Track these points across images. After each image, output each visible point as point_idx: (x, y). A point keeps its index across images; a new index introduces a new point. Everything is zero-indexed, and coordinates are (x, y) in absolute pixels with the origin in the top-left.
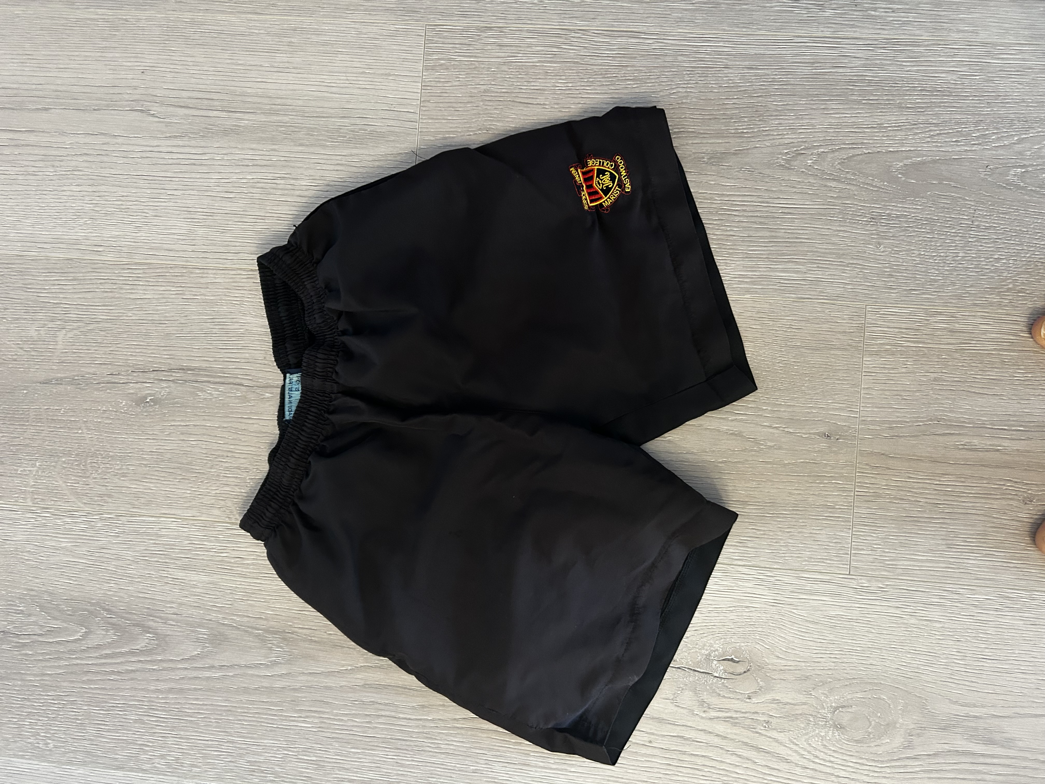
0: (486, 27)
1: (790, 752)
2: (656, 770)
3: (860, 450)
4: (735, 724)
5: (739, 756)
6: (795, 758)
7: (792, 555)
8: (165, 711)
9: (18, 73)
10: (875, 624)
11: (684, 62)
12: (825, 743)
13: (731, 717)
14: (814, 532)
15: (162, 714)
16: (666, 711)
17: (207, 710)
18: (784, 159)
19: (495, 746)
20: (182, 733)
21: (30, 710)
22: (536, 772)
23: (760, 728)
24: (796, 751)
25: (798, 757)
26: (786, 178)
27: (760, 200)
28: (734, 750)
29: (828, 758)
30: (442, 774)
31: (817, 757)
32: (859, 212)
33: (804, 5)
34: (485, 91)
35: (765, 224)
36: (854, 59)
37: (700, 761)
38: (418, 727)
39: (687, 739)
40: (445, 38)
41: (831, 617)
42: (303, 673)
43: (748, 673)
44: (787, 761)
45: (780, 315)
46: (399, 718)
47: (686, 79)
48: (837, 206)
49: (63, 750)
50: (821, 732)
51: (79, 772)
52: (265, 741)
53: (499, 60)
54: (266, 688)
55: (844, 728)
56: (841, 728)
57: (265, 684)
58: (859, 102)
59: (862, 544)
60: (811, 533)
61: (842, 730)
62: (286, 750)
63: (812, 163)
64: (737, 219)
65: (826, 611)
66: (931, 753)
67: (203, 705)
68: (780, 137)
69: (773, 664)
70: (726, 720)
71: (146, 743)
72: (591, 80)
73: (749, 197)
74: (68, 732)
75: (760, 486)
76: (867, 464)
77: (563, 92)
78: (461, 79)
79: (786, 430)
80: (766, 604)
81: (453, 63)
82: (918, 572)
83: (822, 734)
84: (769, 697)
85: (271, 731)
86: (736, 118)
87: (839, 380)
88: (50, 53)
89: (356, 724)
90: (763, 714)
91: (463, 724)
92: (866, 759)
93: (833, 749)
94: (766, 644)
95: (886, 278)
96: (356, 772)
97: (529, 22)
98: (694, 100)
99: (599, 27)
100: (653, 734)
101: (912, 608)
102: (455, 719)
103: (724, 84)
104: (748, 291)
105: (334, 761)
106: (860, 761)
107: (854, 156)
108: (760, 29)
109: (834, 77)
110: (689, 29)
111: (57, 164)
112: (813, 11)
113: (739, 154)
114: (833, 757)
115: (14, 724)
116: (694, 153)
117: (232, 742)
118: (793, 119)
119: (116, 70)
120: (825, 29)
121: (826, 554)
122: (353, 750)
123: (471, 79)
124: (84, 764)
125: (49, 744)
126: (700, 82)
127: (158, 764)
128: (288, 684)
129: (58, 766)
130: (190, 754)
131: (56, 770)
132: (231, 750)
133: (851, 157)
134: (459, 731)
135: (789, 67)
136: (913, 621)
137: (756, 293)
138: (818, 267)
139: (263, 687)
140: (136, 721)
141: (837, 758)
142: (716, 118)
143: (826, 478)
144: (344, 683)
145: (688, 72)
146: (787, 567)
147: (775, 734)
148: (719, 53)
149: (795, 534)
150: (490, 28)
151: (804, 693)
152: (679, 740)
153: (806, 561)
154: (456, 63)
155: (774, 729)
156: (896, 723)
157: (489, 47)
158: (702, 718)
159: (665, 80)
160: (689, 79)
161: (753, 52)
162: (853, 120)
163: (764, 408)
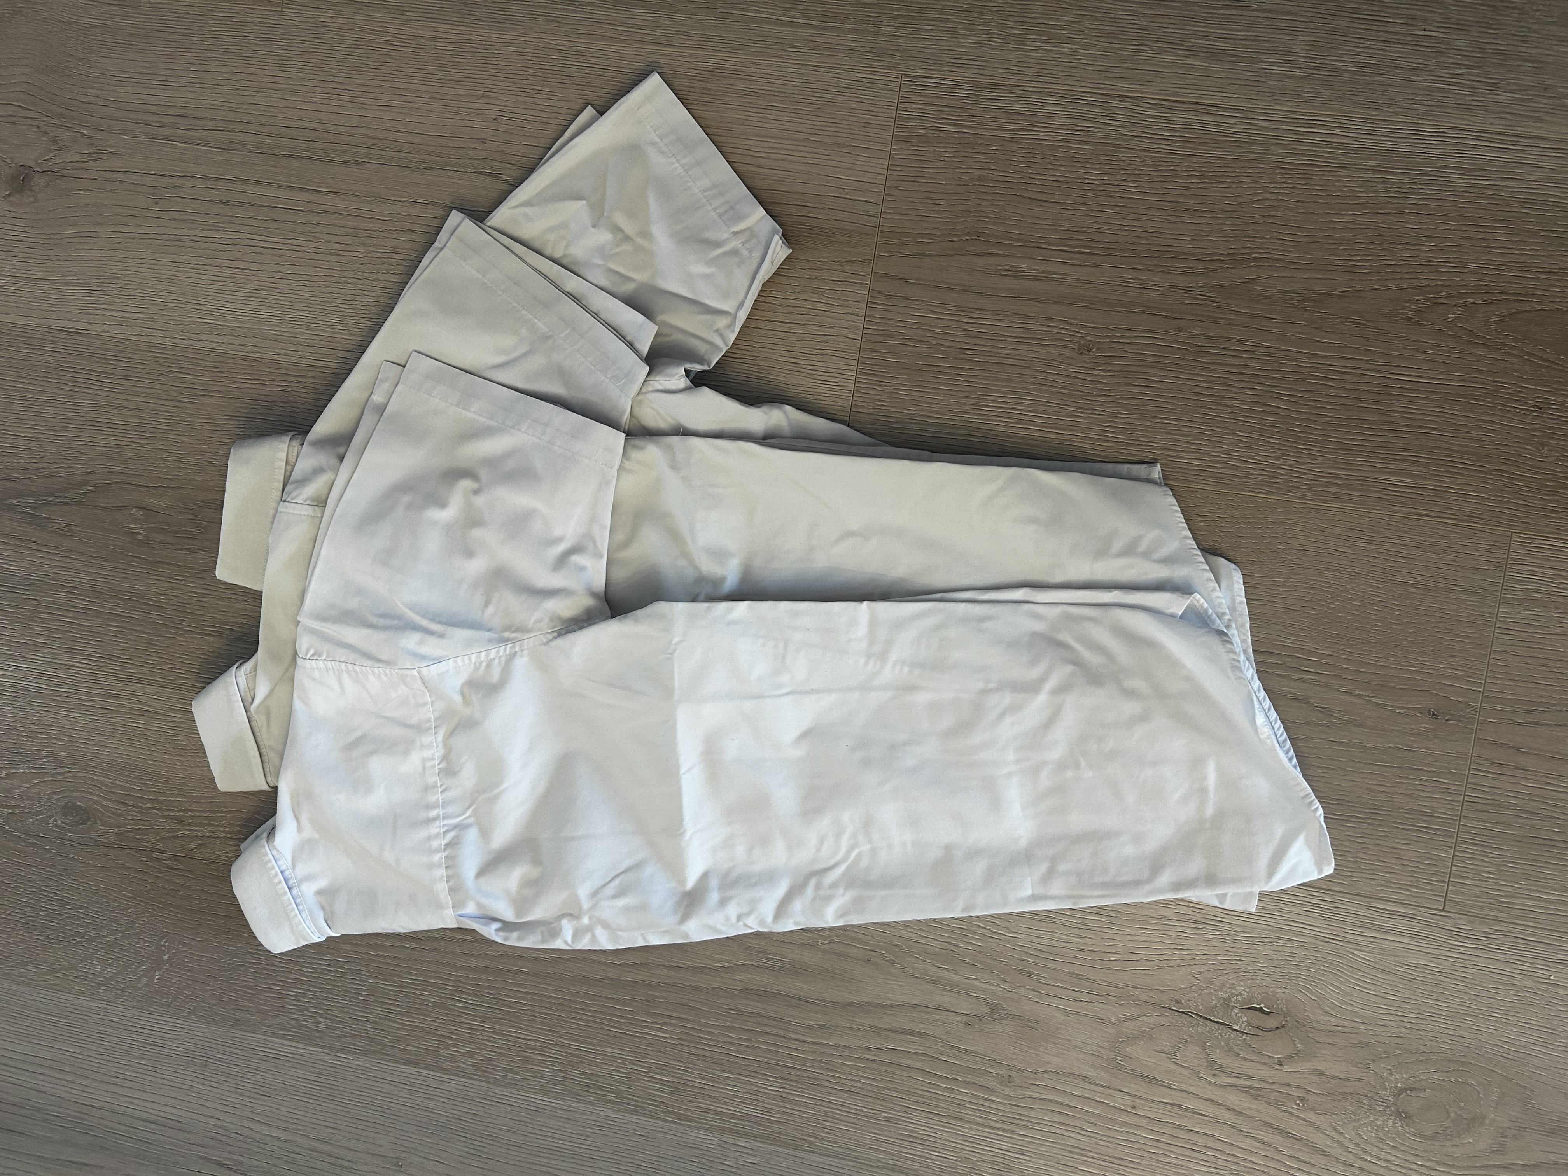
0: (990, 84)
1: (1330, 1142)
2: (1138, 1146)
3: (1479, 739)
4: (1255, 1097)
5: (1258, 1140)
6: (1337, 1151)
7: (1363, 875)
8: (476, 996)
9: (323, 108)
10: (1473, 981)
11: (1279, 154)
12: (1381, 1135)
13: (1252, 1087)
14: (1399, 846)
15: (473, 1000)
16: (1161, 1068)
17: (531, 1000)
18: (1414, 310)
19: (918, 1089)
20: (497, 1027)
21: (297, 977)
22: (971, 1129)
23: (1291, 1107)
24: (1339, 1142)
25: (1340, 1151)
26: (1414, 338)
27: (1370, 367)
28: (1251, 1131)
29: (1383, 1155)
30: (842, 1118)
31: (1367, 1152)
32: (1517, 396)
33: (1467, 82)
34: (980, 178)
35: (1373, 402)
36: (1535, 169)
37: (1200, 1140)
38: (813, 1052)
39: (1186, 1110)
40: (929, 96)
41: (1411, 967)
42: (664, 966)
43: (1282, 1031)
44: (1324, 1154)
45: (1382, 535)
46: (790, 1039)
47: (1280, 180)
48: (1486, 384)
49: (339, 1032)
50: (1377, 1119)
51: (358, 1063)
52: (608, 1050)
53: (1004, 134)
54: (613, 980)
55: (1410, 1117)
56: (1406, 1117)
57: (611, 975)
58: (1536, 234)
59: (1466, 870)
60: (1394, 848)
61: (1407, 1120)
62: (633, 1064)
63: (1455, 318)
64: (1333, 392)
65: (1403, 957)
66: (1529, 1163)
67: (527, 993)
68: (1411, 276)
69: (1317, 1022)
70: (1245, 1090)
71: (449, 1035)
72: (1137, 172)
73: (1355, 361)
74: (346, 1010)
75: (1325, 775)
76: (1487, 759)
77: (1095, 187)
78: (946, 159)
79: (1373, 700)
80: (1317, 939)
81: (937, 134)
82: (1544, 917)
83: (1379, 1123)
84: (1308, 1065)
85: (615, 1036)
86: (1348, 245)
87: (1460, 636)
88: (368, 82)
89: (729, 1040)
90: (1298, 1087)
91: (875, 1056)
92: (1437, 1162)
93: (1391, 1144)
94: (1311, 993)
95: (1545, 495)
96: (725, 1103)
97: (1053, 80)
98: (1288, 213)
99: (1158, 94)
100: (1138, 1097)
101: (1528, 964)
102: (865, 1048)
103: (1335, 192)
104: (1338, 498)
105: (697, 1085)
106: (1428, 1164)
107: (1519, 312)
108: (1397, 114)
109: (1502, 193)
110: (1291, 107)
111: (369, 241)
112: (1481, 93)
113: (1346, 297)
114: (1390, 1154)
115: (274, 993)
116: (1279, 291)
117: (563, 1046)
118: (1434, 251)
119: (457, 114)
120: (1497, 122)
121: (1412, 879)
122: (724, 1074)
123: (961, 159)
124: (365, 1053)
125: (320, 1023)
126: (1299, 186)
127: (464, 1063)
128: (643, 978)
129: (330, 1052)
130: (503, 1055)
131: (327, 1058)
132: (560, 1055)
133: (1515, 313)
134: (871, 1065)
135: (1437, 173)
136: (1528, 983)
137: (1350, 501)
138: (1446, 471)
139: (608, 978)
140: (436, 1005)
141: (1395, 1156)
142: (1318, 242)
143: (1423, 773)
144: (716, 985)
145: (1283, 171)
146: (1353, 892)
147: (1311, 1116)
148: (1332, 145)
149: (1370, 846)
150: (995, 86)
151: (1360, 1065)
152: (1175, 1110)
153: (1382, 885)
154: (942, 135)
155: (1311, 1109)
156: (1485, 1118)
157: (992, 114)
158: (1210, 1083)
159: (1248, 180)
160: (1283, 180)
161: (1383, 146)
162: (1524, 259)
163: (1345, 666)
